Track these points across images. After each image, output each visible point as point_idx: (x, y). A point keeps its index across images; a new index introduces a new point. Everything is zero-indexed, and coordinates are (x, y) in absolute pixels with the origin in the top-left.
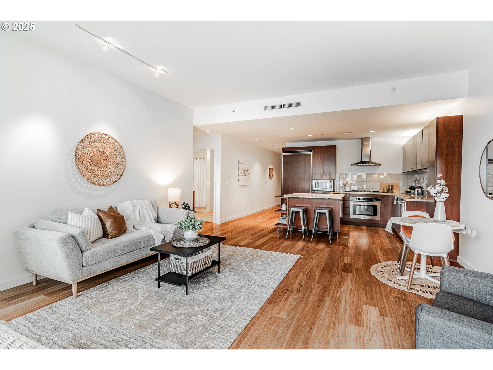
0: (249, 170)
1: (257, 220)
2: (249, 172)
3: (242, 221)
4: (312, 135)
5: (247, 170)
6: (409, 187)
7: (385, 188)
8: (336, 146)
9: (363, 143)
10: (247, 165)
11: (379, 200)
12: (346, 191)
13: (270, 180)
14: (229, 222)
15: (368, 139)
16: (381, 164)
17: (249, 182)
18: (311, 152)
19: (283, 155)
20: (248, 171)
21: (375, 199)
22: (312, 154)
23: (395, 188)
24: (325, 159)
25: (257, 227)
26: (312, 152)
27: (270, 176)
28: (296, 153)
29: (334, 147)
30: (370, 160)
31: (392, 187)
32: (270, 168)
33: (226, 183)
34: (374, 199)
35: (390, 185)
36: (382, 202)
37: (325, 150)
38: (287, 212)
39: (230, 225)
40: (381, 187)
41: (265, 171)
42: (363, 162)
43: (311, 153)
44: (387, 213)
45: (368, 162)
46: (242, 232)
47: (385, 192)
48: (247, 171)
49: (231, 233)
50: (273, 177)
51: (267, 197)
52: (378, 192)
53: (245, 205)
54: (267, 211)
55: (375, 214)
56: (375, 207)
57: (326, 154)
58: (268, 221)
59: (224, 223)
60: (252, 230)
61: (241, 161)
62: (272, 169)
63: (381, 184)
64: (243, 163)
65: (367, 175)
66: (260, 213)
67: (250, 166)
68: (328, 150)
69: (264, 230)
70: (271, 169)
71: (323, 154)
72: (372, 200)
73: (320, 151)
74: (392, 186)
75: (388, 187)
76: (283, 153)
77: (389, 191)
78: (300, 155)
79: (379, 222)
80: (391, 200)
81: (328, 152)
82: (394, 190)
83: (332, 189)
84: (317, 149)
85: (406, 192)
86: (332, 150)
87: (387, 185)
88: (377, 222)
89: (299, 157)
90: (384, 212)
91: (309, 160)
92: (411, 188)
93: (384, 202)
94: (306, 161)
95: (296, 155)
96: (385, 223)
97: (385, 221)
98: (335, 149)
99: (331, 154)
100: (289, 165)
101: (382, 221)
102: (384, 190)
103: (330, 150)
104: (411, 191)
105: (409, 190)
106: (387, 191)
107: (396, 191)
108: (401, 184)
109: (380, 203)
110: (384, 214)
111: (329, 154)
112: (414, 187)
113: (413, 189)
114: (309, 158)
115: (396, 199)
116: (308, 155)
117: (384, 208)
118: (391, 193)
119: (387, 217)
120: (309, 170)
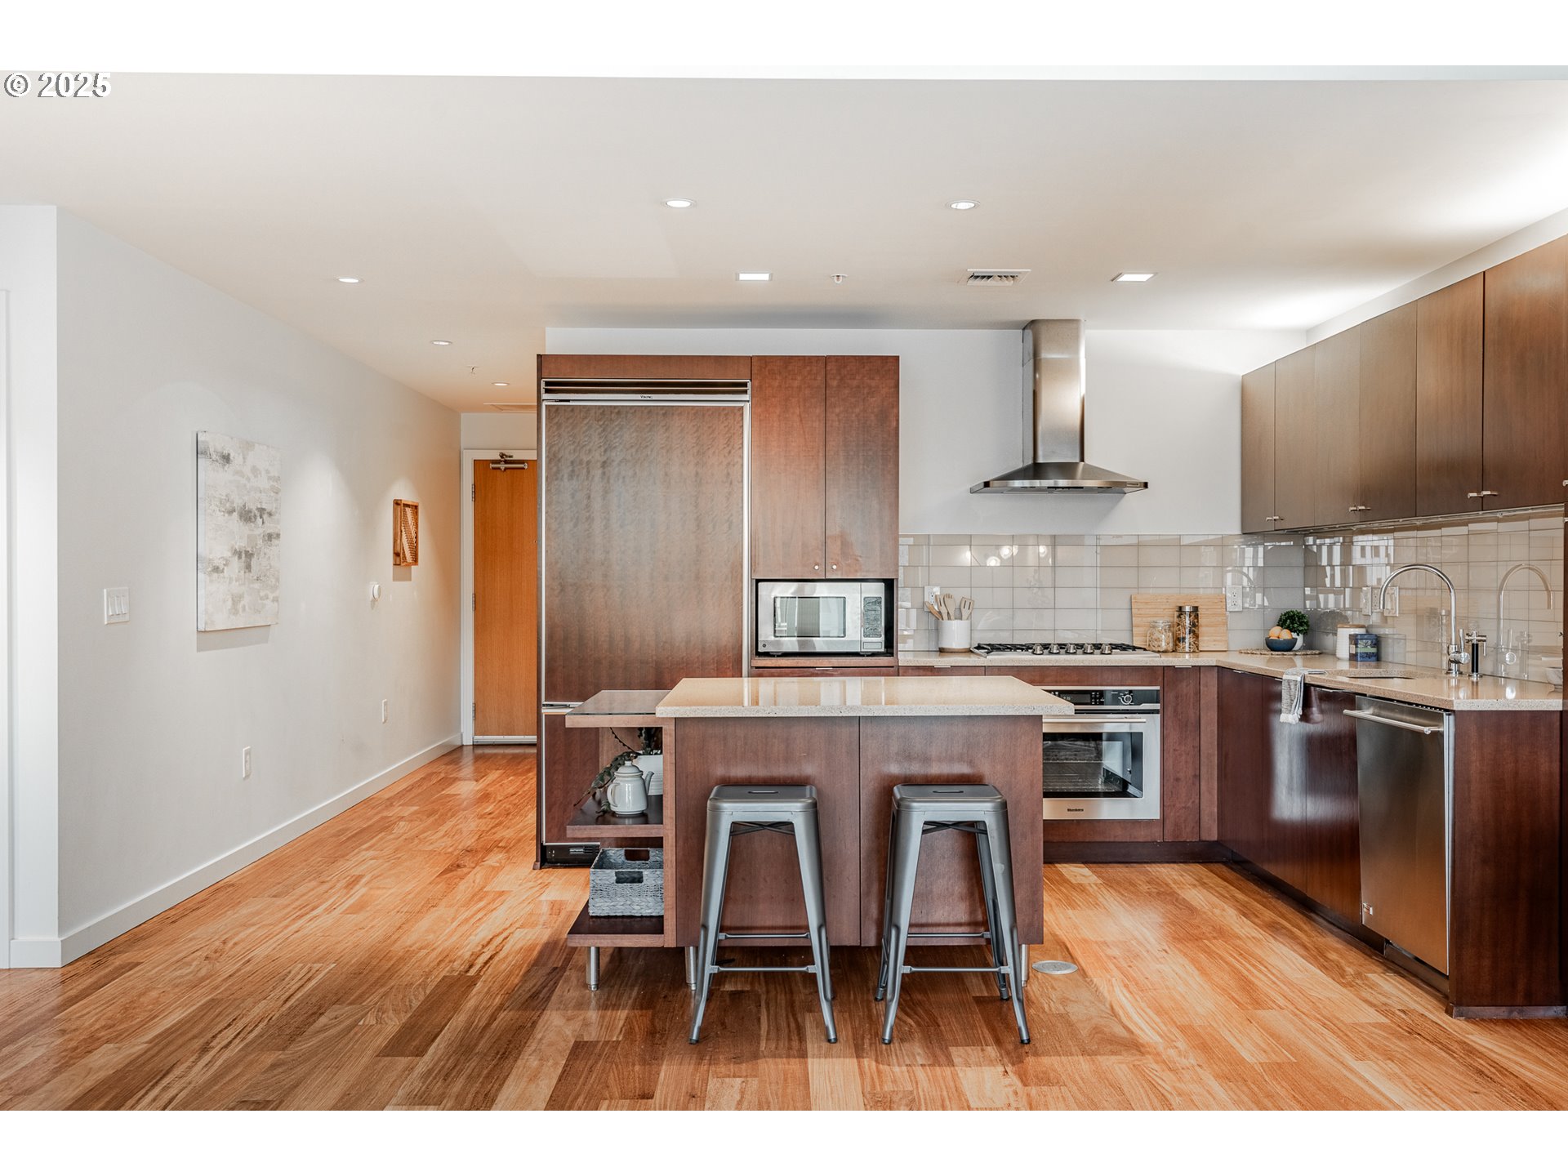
0: (270, 514)
1: (360, 891)
2: (270, 527)
3: (244, 911)
4: (765, 277)
5: (262, 510)
6: (1276, 617)
7: (1161, 625)
8: (897, 358)
9: (1045, 355)
10: (255, 470)
11: (1154, 697)
12: (945, 645)
13: (398, 583)
14: (136, 937)
15: (1069, 327)
16: (1146, 485)
17: (276, 600)
18: (745, 392)
19: (544, 404)
20: (265, 516)
21: (1130, 692)
22: (747, 407)
23: (1207, 626)
24: (831, 444)
25: (402, 959)
26: (747, 397)
27: (397, 554)
28: (638, 397)
29: (888, 367)
30: (1082, 460)
31: (1197, 616)
32: (397, 503)
33: (107, 612)
34: (1123, 692)
35: (1187, 609)
36: (1170, 711)
37: (835, 383)
38: (667, 830)
39: (154, 962)
40: (1140, 620)
41: (366, 522)
42: (1036, 470)
43: (745, 402)
44: (1195, 776)
45: (1066, 469)
46: (299, 1032)
47: (1164, 646)
48: (259, 521)
49: (205, 1049)
50: (416, 560)
51: (386, 703)
53: (247, 776)
54: (390, 803)
55: (1132, 787)
57: (837, 410)
58: (451, 887)
59: (99, 955)
60: (375, 998)
61: (215, 442)
62: (408, 510)
63: (1132, 600)
64: (226, 458)
65: (1060, 550)
66: (357, 824)
67: (277, 479)
68: (855, 383)
69: (473, 982)
70: (408, 506)
71: (819, 410)
73: (799, 388)
74: (1196, 609)
75: (1169, 616)
76: (547, 391)
77: (1178, 640)
78: (664, 414)
79: (1157, 835)
80: (1216, 696)
81: (853, 400)
82: (1206, 638)
83: (877, 643)
84: (778, 377)
85: (1270, 644)
86: (873, 383)
87: (1164, 609)
88: (1141, 835)
89: (663, 427)
90: (1178, 772)
91: (730, 448)
92: (1291, 620)
93: (1175, 711)
94: (711, 451)
95: (635, 411)
96: (1188, 835)
97: (1185, 826)
98: (892, 383)
99: (873, 415)
100: (590, 479)
101: (1167, 822)
102: (1157, 635)
103: (864, 387)
104: (1294, 641)
105: (1286, 635)
106: (1171, 640)
107: (1215, 641)
108: (1234, 602)
109: (1159, 715)
110: (1177, 780)
111: (857, 410)
112: (1303, 616)
113: (1301, 625)
114: (734, 434)
115: (1299, 695)
116: (726, 415)
117: (1180, 744)
118: (1194, 652)
119: (1193, 799)
120: (729, 518)
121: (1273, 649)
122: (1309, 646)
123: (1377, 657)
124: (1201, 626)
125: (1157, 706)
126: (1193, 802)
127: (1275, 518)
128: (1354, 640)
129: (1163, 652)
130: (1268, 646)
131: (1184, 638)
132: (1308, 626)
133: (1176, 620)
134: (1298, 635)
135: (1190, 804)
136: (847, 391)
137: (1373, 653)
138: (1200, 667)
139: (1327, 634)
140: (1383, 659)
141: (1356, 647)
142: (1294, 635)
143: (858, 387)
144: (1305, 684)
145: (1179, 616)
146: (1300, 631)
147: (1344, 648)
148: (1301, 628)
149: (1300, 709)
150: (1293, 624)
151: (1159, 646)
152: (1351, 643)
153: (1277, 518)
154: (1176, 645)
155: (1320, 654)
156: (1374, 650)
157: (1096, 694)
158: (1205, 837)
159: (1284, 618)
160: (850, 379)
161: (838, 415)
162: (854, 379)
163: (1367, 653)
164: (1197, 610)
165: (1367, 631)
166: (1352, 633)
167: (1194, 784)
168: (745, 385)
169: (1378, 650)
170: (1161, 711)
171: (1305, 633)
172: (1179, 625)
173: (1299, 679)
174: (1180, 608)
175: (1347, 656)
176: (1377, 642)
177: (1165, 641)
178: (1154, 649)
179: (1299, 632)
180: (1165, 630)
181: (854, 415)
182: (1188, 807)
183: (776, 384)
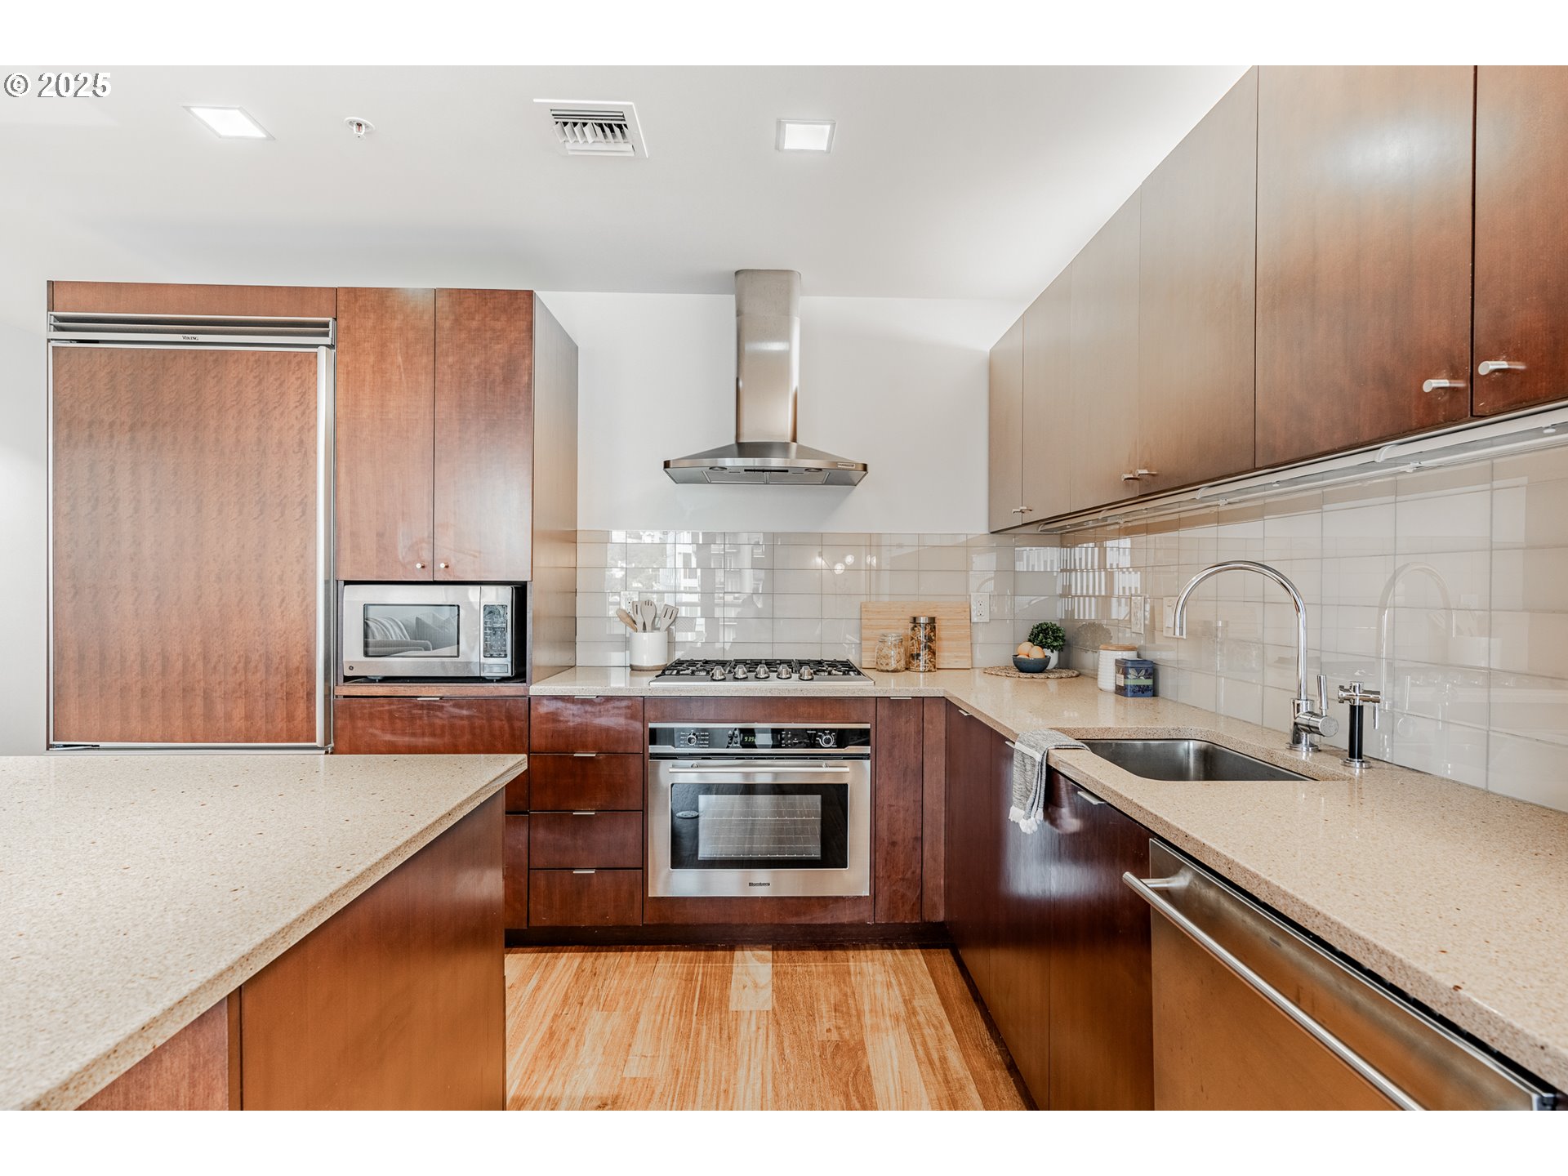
6: (1026, 630)
7: (892, 639)
8: (531, 294)
9: (748, 311)
11: (863, 737)
15: (779, 278)
18: (326, 334)
19: (52, 345)
21: (832, 730)
23: (948, 639)
24: (442, 404)
26: (326, 340)
29: (519, 304)
30: (794, 440)
31: (933, 629)
34: (823, 730)
35: (923, 620)
36: (883, 755)
40: (866, 633)
43: (325, 347)
44: (916, 839)
47: (893, 665)
52: (847, 668)
55: (833, 854)
56: (835, 798)
57: (450, 360)
63: (863, 608)
71: (426, 360)
72: (810, 739)
73: (400, 330)
74: (932, 620)
75: (905, 628)
76: (56, 329)
77: (912, 657)
78: (216, 361)
79: (866, 915)
80: (943, 737)
81: (471, 346)
82: (946, 654)
83: (501, 665)
84: (372, 316)
85: (1019, 664)
86: (498, 325)
87: (899, 620)
88: (846, 916)
89: (214, 378)
90: (894, 834)
91: (302, 408)
92: (1044, 634)
93: (891, 755)
94: (277, 413)
95: (175, 358)
96: (905, 917)
97: (903, 903)
98: (523, 325)
99: (497, 368)
100: (115, 446)
101: (880, 898)
102: (885, 651)
103: (486, 331)
104: (1047, 660)
105: (1036, 653)
106: (903, 657)
107: (957, 657)
108: (980, 611)
109: (869, 761)
110: (894, 844)
111: (477, 361)
112: (1058, 629)
113: (1056, 639)
114: (309, 388)
115: (1039, 786)
116: (299, 363)
117: (897, 797)
118: (929, 671)
119: (913, 869)
120: (303, 500)
121: (1022, 670)
122: (1064, 665)
123: (1152, 691)
124: (940, 639)
125: (867, 750)
126: (913, 873)
127: (1022, 508)
128: (1123, 667)
129: (893, 671)
130: (1016, 666)
131: (918, 655)
132: (1064, 640)
133: (910, 632)
134: (1052, 651)
135: (909, 875)
136: (463, 335)
137: (1148, 686)
138: (923, 698)
139: (1086, 651)
140: (1160, 695)
141: (1126, 678)
142: (1048, 652)
143: (478, 330)
144: (1048, 767)
145: (913, 629)
146: (1054, 647)
147: (1108, 678)
148: (1055, 644)
149: (1041, 810)
150: (1046, 639)
151: (887, 664)
152: (1118, 672)
153: (1025, 508)
154: (910, 663)
155: (1077, 676)
156: (1149, 682)
157: (787, 734)
158: (929, 916)
159: (1036, 631)
160: (468, 319)
161: (451, 366)
162: (473, 319)
163: (1139, 686)
164: (934, 622)
165: (1139, 656)
166: (1120, 657)
167: (914, 849)
168: (326, 325)
169: (1154, 682)
170: (873, 756)
171: (1060, 649)
172: (912, 639)
173: (1038, 757)
174: (915, 619)
175: (1113, 688)
176: (1151, 670)
177: (895, 658)
178: (882, 668)
179: (1053, 649)
180: (895, 645)
181: (472, 367)
182: (907, 879)
183: (370, 324)
